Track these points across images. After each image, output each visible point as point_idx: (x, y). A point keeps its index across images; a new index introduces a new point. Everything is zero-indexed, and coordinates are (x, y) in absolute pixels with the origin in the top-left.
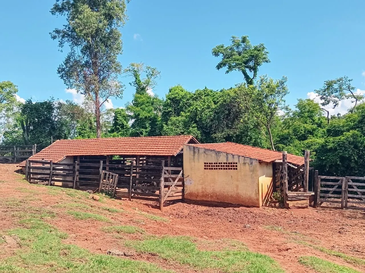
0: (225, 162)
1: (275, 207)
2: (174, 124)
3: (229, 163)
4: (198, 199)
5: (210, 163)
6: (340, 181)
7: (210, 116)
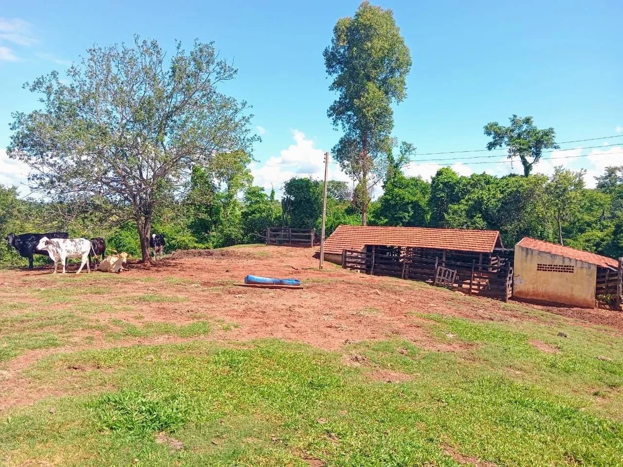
0: (561, 264)
2: (455, 212)
3: (565, 266)
5: (544, 265)
7: (497, 206)
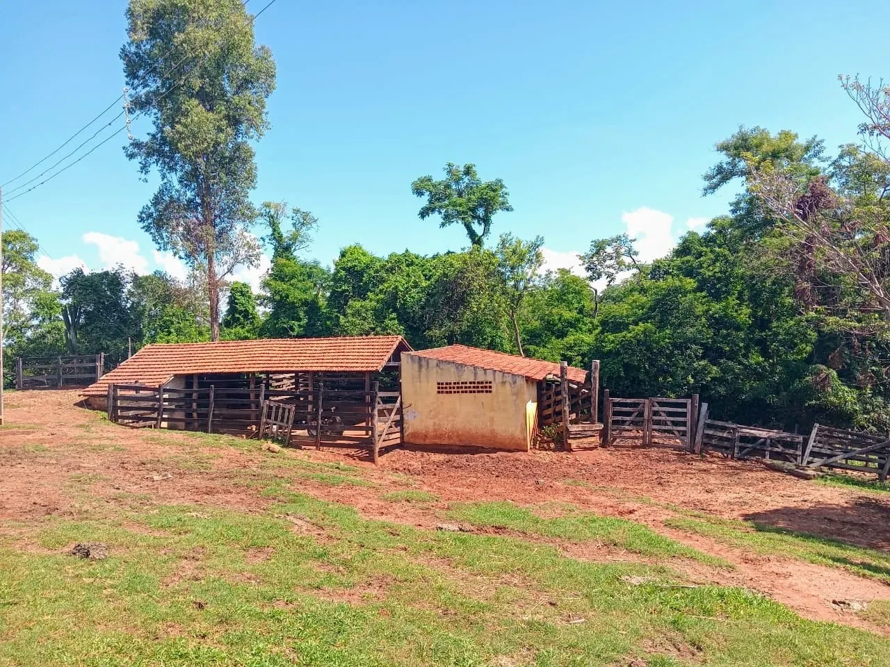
0: (472, 380)
1: (550, 449)
2: (357, 313)
3: (478, 383)
4: (428, 442)
5: (447, 384)
6: (641, 406)
7: (420, 300)
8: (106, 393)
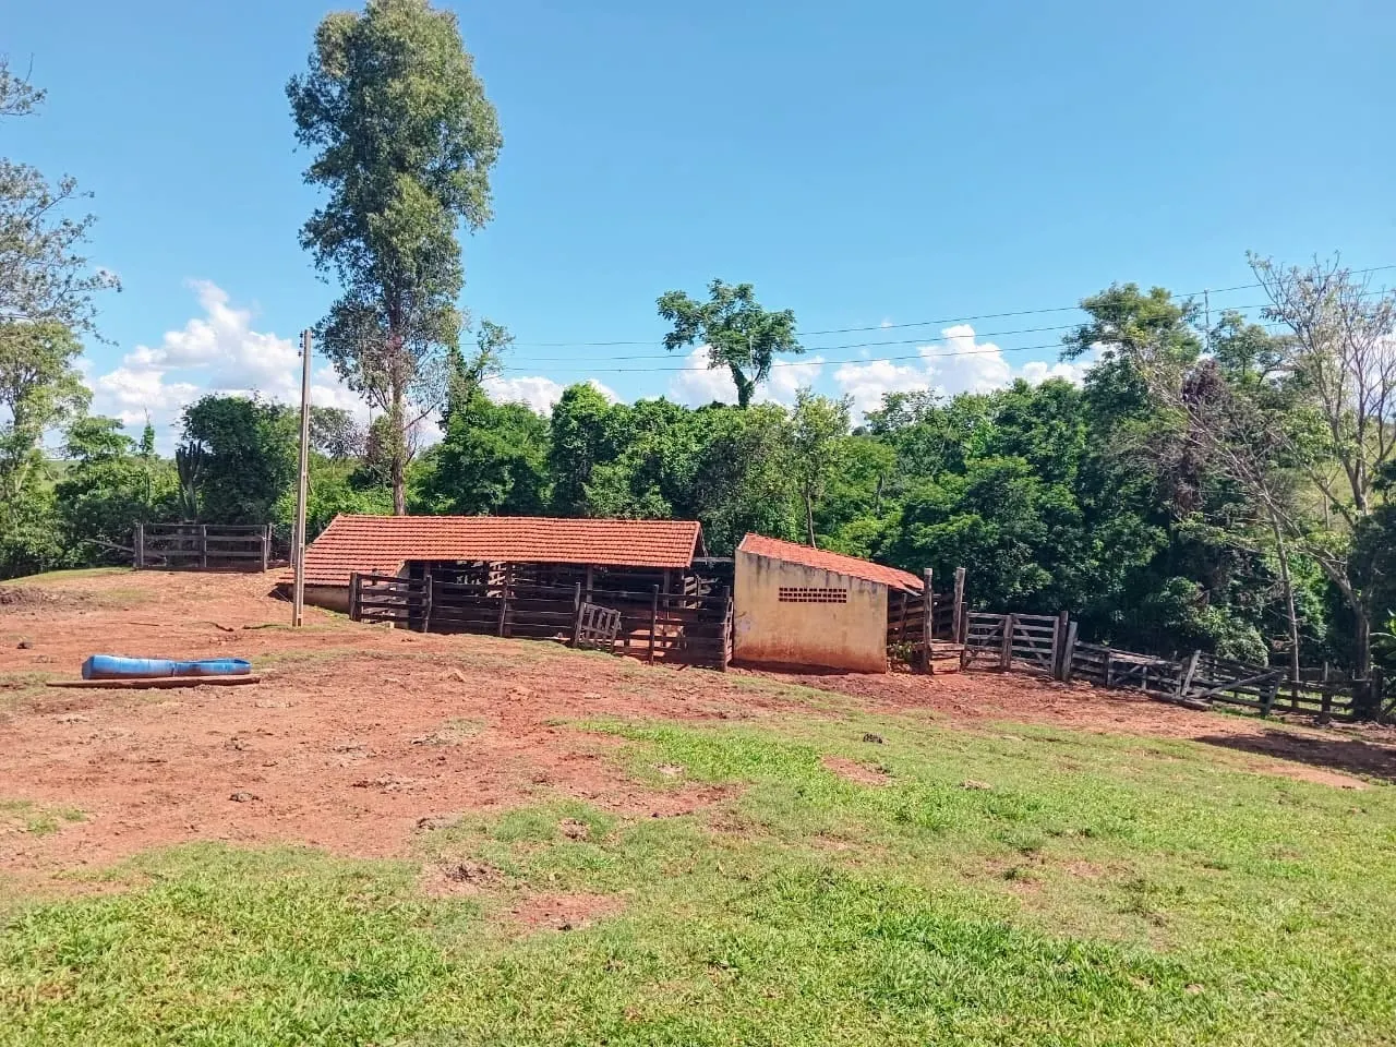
0: (823, 587)
1: (905, 671)
3: (830, 590)
4: (764, 659)
5: (791, 590)
6: (1000, 623)
7: (691, 469)
8: (347, 583)
